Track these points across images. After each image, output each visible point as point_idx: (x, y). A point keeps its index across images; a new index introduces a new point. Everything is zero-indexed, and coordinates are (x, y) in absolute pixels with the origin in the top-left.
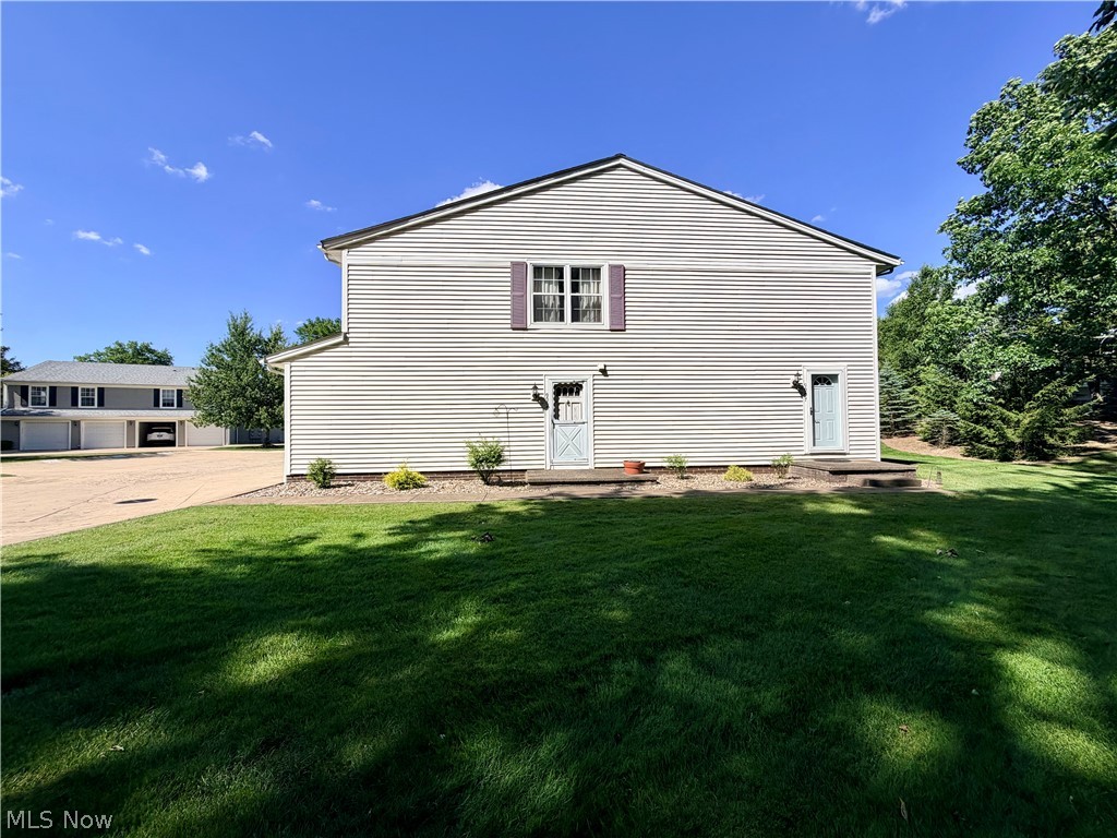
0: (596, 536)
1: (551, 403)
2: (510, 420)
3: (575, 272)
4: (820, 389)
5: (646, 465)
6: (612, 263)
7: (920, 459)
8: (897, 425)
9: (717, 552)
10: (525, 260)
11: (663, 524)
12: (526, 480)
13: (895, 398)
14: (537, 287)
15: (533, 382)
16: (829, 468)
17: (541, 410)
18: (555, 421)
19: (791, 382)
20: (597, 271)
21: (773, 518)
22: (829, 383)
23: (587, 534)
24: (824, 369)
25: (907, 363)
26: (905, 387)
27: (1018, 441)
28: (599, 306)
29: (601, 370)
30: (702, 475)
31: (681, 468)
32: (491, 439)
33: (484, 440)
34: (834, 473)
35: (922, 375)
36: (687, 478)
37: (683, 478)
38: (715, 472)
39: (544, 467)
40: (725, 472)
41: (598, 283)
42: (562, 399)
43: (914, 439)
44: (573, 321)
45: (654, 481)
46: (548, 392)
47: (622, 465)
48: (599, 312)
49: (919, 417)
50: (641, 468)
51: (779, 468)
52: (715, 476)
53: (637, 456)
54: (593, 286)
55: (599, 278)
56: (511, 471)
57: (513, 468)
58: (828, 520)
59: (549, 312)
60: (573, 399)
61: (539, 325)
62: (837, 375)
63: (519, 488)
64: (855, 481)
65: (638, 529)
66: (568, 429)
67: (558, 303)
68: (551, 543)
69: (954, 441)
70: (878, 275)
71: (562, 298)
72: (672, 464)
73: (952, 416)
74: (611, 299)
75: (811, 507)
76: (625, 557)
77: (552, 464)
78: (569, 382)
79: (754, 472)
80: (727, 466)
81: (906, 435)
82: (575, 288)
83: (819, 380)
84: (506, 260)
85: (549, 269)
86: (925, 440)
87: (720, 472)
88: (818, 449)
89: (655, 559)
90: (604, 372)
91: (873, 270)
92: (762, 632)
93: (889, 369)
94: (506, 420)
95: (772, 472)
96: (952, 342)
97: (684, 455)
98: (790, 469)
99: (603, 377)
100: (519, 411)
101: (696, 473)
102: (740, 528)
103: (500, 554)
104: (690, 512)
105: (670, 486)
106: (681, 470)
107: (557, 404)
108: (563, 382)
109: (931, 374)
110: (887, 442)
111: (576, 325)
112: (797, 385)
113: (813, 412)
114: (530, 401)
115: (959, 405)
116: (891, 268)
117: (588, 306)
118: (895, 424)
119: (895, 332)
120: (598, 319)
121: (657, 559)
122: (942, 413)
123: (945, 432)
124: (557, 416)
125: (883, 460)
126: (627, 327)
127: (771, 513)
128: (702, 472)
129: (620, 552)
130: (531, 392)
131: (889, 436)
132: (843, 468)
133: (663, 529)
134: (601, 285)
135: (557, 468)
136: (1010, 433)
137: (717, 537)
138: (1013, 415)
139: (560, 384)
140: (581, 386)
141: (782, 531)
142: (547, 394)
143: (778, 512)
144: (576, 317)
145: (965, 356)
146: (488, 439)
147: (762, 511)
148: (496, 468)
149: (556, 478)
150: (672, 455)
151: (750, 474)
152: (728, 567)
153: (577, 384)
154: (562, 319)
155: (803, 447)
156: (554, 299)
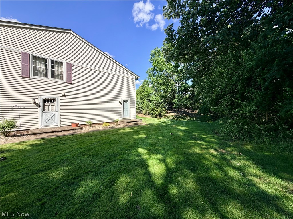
0: (58, 149)
1: (41, 104)
2: (20, 111)
3: (52, 62)
4: (125, 103)
5: (79, 124)
6: (67, 62)
7: (143, 118)
8: (140, 111)
9: (98, 146)
10: (29, 53)
11: (83, 141)
12: (29, 133)
13: (140, 106)
14: (35, 63)
15: (33, 97)
16: (126, 121)
17: (37, 108)
18: (44, 111)
19: (119, 101)
20: (61, 64)
21: (113, 135)
22: (127, 102)
23: (55, 148)
24: (126, 99)
25: (142, 99)
26: (141, 104)
27: (157, 114)
28: (62, 75)
29: (63, 95)
30: (97, 126)
31: (90, 124)
32: (10, 119)
33: (5, 119)
34: (128, 122)
35: (144, 101)
36: (92, 127)
37: (91, 127)
38: (100, 124)
39: (38, 128)
40: (103, 124)
41: (62, 67)
42: (46, 104)
43: (143, 114)
44: (51, 78)
45: (82, 129)
46: (41, 102)
47: (71, 125)
48: (62, 76)
49: (144, 110)
50: (77, 125)
51: (116, 122)
52: (100, 126)
53: (76, 122)
54: (60, 68)
55: (62, 65)
56: (21, 130)
57: (22, 129)
58: (125, 134)
59: (41, 73)
60: (52, 104)
61: (35, 77)
62: (128, 101)
63: (25, 137)
64: (131, 124)
65: (74, 144)
66: (49, 114)
67: (45, 71)
68: (38, 154)
69: (149, 115)
70: (136, 79)
71: (47, 70)
72: (88, 123)
73: (148, 110)
74: (67, 73)
75: (121, 131)
76: (68, 153)
77: (42, 126)
78: (50, 98)
79: (110, 124)
80: (103, 123)
81: (141, 113)
82: (52, 67)
83: (125, 101)
84: (20, 51)
85: (40, 59)
86: (144, 114)
87: (101, 124)
88: (124, 117)
89: (78, 152)
90: (64, 96)
91: (135, 78)
92: (107, 164)
93: (138, 100)
94: (18, 111)
95: (115, 123)
96: (149, 95)
97: (91, 120)
98: (118, 122)
99: (64, 97)
100: (25, 108)
101: (95, 125)
102: (105, 139)
103: (9, 164)
104: (92, 136)
105: (87, 130)
106: (90, 125)
107: (44, 106)
108: (47, 98)
109: (145, 101)
110: (138, 115)
111: (53, 79)
112: (120, 102)
113: (123, 109)
114: (32, 104)
115: (149, 108)
116: (138, 78)
117: (58, 74)
118: (139, 112)
119: (139, 92)
120: (62, 78)
121: (80, 151)
122: (147, 109)
123: (147, 113)
124: (44, 109)
125: (137, 119)
126: (73, 83)
127: (113, 133)
128: (97, 125)
129: (67, 152)
130: (32, 101)
131: (139, 114)
132: (129, 121)
133: (83, 142)
134: (63, 68)
135: (44, 128)
136: (156, 113)
137: (98, 142)
138: (157, 109)
139: (46, 99)
140: (55, 100)
141: (115, 138)
142: (40, 102)
143: (114, 133)
144: (52, 76)
145: (150, 98)
146: (8, 119)
147: (111, 133)
148: (12, 130)
149: (43, 131)
150: (87, 121)
151: (109, 124)
152: (100, 149)
153: (53, 99)
154: (47, 76)
155: (121, 117)
156: (43, 69)
